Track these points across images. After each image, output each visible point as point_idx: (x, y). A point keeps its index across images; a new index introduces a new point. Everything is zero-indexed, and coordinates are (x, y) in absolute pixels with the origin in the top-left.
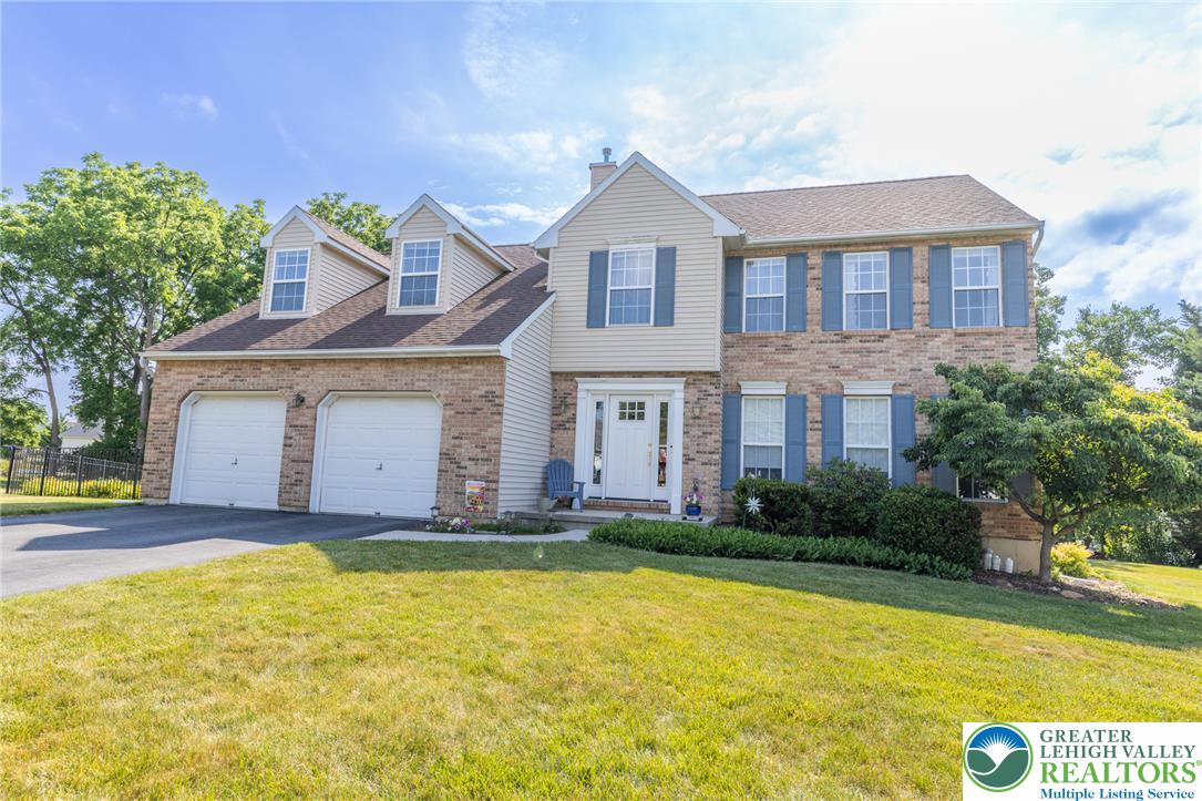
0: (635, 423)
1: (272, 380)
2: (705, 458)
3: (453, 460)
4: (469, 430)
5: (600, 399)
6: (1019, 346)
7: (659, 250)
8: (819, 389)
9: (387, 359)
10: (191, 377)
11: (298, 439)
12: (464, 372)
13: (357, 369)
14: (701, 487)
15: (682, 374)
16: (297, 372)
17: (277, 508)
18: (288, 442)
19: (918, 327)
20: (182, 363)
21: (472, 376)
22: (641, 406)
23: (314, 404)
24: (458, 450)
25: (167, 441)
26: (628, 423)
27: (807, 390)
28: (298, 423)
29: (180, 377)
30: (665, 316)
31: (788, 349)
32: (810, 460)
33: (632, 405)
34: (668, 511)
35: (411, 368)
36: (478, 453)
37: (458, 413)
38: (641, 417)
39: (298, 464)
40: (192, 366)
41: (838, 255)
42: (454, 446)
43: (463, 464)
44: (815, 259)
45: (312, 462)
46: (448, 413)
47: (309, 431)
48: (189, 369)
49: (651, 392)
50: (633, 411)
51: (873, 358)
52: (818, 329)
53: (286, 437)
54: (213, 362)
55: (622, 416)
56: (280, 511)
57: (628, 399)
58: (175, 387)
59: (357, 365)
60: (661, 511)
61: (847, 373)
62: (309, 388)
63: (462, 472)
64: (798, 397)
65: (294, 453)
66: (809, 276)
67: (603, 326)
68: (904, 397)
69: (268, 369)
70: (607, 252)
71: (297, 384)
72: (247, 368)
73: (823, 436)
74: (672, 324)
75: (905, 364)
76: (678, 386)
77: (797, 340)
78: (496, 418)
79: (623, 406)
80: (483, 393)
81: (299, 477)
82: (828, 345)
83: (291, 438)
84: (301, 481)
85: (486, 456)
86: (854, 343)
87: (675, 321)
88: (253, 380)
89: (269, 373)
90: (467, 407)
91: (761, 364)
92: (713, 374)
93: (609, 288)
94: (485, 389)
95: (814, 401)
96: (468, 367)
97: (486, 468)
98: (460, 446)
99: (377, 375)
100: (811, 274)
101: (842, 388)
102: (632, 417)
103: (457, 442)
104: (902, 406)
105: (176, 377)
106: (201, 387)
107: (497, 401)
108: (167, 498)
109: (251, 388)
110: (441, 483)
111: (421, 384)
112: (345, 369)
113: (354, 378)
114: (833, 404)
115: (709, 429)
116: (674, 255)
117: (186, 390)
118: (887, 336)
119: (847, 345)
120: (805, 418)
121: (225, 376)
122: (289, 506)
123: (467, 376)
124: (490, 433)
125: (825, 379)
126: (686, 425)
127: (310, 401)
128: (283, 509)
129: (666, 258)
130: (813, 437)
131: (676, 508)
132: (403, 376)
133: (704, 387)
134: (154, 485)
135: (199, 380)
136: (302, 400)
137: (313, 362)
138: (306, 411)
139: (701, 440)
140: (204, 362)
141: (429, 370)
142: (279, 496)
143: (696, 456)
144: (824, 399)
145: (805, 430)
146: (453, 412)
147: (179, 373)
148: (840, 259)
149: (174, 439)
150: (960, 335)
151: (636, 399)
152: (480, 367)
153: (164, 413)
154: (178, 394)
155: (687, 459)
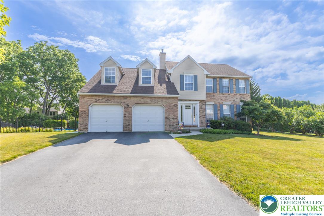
0: (189, 110)
1: (119, 101)
2: (203, 116)
3: (168, 119)
4: (172, 112)
5: (182, 105)
6: (248, 97)
7: (194, 76)
8: (219, 104)
9: (150, 97)
10: (92, 99)
11: (127, 115)
12: (170, 100)
13: (143, 99)
14: (203, 122)
15: (198, 100)
16: (126, 99)
17: (123, 132)
18: (125, 116)
19: (234, 93)
20: (89, 96)
21: (171, 101)
22: (190, 106)
23: (131, 107)
24: (169, 117)
25: (86, 116)
26: (187, 110)
27: (217, 104)
28: (128, 111)
29: (89, 99)
30: (196, 89)
31: (214, 96)
32: (218, 116)
33: (188, 106)
34: (197, 127)
35: (157, 99)
36: (174, 117)
37: (168, 109)
38: (190, 108)
39: (128, 120)
40: (93, 97)
41: (222, 79)
42: (168, 116)
43: (170, 119)
44: (218, 80)
45: (132, 120)
46: (166, 109)
47: (130, 113)
48: (92, 97)
49: (192, 104)
50: (188, 107)
51: (228, 98)
52: (219, 92)
53: (124, 115)
54: (100, 96)
55: (186, 108)
56: (124, 132)
57: (187, 105)
58: (87, 102)
59: (143, 98)
60: (196, 127)
61: (223, 101)
62: (130, 103)
63: (170, 121)
64: (216, 105)
65: (127, 118)
66: (217, 83)
67: (184, 90)
68: (233, 105)
69: (117, 98)
70: (184, 75)
71: (126, 102)
72: (111, 98)
73: (220, 112)
74: (197, 91)
75: (232, 99)
76: (198, 103)
77: (215, 94)
78: (177, 110)
79: (186, 106)
80: (174, 105)
81: (129, 124)
82: (220, 95)
83: (126, 115)
84: (130, 125)
85: (175, 118)
86: (224, 95)
87: (198, 90)
88: (113, 101)
89: (118, 99)
90: (171, 107)
91: (209, 99)
92: (204, 101)
93: (185, 83)
94: (174, 104)
95: (218, 105)
96: (170, 99)
97: (176, 120)
98: (170, 116)
99: (148, 100)
100: (217, 82)
101: (223, 103)
102: (188, 108)
103: (169, 115)
104: (232, 107)
105: (87, 99)
106: (96, 102)
107: (177, 106)
108: (88, 131)
109: (112, 102)
110: (166, 124)
111: (159, 102)
112: (139, 99)
113: (142, 101)
114: (221, 106)
115: (204, 111)
116: (197, 77)
117: (91, 103)
118: (229, 94)
119: (223, 96)
120: (217, 109)
121: (104, 99)
122: (127, 131)
123: (170, 101)
124: (176, 113)
125: (220, 102)
126: (200, 110)
127: (131, 106)
128: (124, 131)
129: (196, 77)
130: (219, 112)
131: (199, 126)
132: (155, 101)
133: (202, 103)
134: (83, 128)
135: (95, 100)
136: (128, 105)
137: (131, 97)
138: (129, 108)
139: (203, 113)
140: (96, 96)
141: (161, 99)
142: (124, 128)
143: (202, 116)
144: (220, 105)
145: (217, 111)
146: (167, 109)
147: (88, 98)
148: (222, 80)
149: (88, 115)
150: (240, 95)
151: (189, 105)
152: (173, 99)
153: (84, 109)
154: (89, 104)
155: (200, 117)
